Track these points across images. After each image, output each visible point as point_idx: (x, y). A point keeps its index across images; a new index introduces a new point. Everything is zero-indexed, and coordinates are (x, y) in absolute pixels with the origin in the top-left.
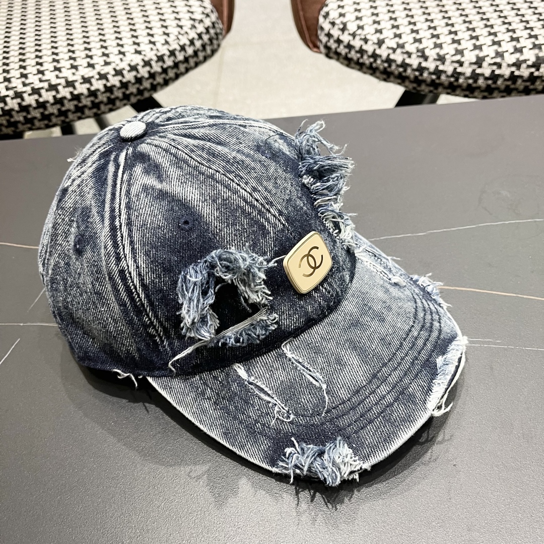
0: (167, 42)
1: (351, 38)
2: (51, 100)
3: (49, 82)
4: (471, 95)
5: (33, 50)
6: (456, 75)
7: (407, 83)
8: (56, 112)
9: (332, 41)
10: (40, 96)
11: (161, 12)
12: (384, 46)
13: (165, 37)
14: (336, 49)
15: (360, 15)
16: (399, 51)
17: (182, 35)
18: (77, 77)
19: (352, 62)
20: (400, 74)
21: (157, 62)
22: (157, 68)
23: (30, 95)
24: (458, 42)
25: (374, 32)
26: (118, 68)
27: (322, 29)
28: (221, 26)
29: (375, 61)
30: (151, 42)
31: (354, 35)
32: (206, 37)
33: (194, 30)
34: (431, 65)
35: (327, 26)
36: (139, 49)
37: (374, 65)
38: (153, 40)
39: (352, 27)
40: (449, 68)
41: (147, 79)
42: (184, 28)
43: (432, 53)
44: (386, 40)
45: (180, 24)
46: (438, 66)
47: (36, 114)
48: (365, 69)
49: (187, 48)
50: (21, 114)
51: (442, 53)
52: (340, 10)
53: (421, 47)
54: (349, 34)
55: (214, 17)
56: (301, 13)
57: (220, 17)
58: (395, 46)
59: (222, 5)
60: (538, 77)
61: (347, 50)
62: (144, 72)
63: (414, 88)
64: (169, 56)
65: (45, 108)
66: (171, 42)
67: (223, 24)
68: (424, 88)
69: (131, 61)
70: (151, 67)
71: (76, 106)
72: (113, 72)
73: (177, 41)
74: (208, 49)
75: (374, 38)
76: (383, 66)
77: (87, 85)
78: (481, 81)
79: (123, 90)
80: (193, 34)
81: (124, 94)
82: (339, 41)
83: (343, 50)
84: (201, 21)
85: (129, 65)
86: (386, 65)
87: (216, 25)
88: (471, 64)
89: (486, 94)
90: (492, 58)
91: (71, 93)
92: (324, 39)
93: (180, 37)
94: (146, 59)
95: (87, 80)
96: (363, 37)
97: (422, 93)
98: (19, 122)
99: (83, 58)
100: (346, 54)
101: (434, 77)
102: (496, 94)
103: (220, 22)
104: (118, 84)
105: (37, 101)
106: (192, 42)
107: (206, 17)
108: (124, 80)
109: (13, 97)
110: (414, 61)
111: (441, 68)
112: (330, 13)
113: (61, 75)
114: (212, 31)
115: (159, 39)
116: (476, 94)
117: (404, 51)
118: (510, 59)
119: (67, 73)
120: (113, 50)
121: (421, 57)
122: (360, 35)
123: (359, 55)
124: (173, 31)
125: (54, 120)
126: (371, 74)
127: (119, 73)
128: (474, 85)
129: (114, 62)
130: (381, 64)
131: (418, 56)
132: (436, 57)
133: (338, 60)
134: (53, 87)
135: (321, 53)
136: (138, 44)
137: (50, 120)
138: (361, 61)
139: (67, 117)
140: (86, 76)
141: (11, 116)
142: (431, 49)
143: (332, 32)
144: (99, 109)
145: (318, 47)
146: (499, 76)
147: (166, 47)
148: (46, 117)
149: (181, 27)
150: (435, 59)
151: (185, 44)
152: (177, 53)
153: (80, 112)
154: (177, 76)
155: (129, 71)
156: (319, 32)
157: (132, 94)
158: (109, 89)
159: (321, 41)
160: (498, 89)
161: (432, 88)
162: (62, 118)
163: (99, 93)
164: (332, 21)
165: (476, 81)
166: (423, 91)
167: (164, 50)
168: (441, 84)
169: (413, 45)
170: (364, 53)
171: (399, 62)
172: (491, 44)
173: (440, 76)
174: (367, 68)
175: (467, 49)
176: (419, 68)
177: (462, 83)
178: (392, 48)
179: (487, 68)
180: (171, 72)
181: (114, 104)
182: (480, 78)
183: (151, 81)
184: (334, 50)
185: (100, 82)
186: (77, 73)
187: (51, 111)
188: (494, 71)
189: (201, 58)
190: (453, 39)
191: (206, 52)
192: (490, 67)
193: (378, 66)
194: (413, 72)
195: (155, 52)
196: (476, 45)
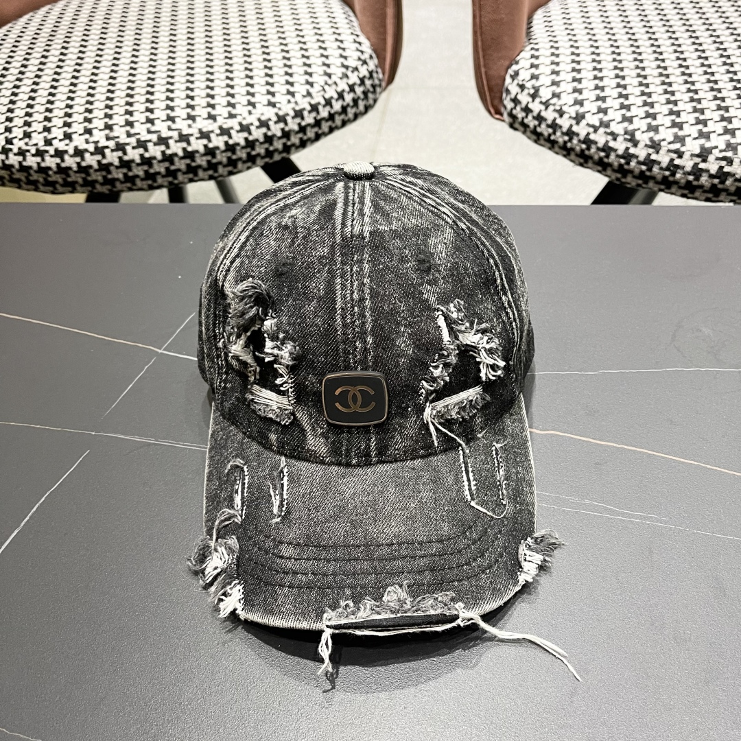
0: (309, 94)
1: (543, 107)
2: (159, 157)
3: (159, 133)
4: (689, 195)
5: (144, 91)
6: (673, 168)
7: (609, 172)
8: (163, 170)
9: (518, 108)
10: (146, 150)
11: (306, 54)
12: (583, 123)
13: (308, 87)
14: (523, 118)
15: (557, 79)
16: (602, 130)
17: (329, 85)
18: (194, 131)
19: (541, 138)
20: (601, 159)
21: (293, 118)
22: (293, 125)
23: (134, 148)
24: (680, 126)
25: (572, 103)
26: (244, 123)
27: (508, 91)
28: (381, 76)
29: (570, 140)
30: (289, 92)
31: (546, 104)
32: (359, 90)
33: (345, 80)
34: (641, 152)
35: (514, 89)
36: (273, 100)
37: (569, 145)
38: (292, 89)
39: (545, 94)
40: (664, 158)
41: (280, 138)
42: (333, 76)
43: (643, 138)
44: (587, 115)
45: (329, 71)
46: (650, 154)
47: (140, 171)
48: (557, 149)
49: (334, 102)
50: (120, 170)
51: (657, 138)
52: (533, 70)
53: (631, 128)
54: (541, 102)
55: (372, 65)
56: (483, 70)
57: (381, 64)
58: (597, 124)
59: (384, 50)
61: (536, 123)
62: (276, 129)
63: (618, 179)
64: (310, 112)
65: (151, 165)
66: (314, 94)
67: (384, 74)
68: (631, 181)
69: (262, 114)
70: (286, 124)
71: (188, 166)
72: (238, 128)
73: (322, 93)
74: (361, 104)
75: (572, 111)
76: (581, 147)
77: (205, 141)
78: (704, 179)
79: (248, 150)
80: (343, 86)
81: (249, 154)
82: (527, 110)
83: (531, 121)
84: (356, 69)
85: (259, 120)
86: (584, 146)
87: (375, 75)
88: (692, 155)
89: (710, 195)
90: (721, 151)
91: (184, 149)
92: (510, 105)
93: (326, 87)
94: (281, 113)
95: (204, 135)
96: (558, 108)
97: (629, 186)
98: (118, 179)
99: (203, 107)
100: (535, 127)
101: (644, 168)
102: (722, 197)
103: (379, 70)
104: (243, 143)
105: (142, 156)
106: (341, 96)
107: (362, 65)
108: (251, 138)
109: (113, 148)
110: (620, 146)
111: (654, 157)
112: (520, 72)
113: (174, 126)
114: (368, 83)
115: (300, 89)
116: (697, 194)
117: (609, 131)
119: (182, 125)
120: (241, 99)
121: (630, 140)
122: (554, 105)
123: (550, 130)
124: (319, 79)
125: (160, 180)
126: (565, 156)
127: (245, 128)
128: (695, 183)
129: (241, 115)
130: (577, 145)
131: (625, 139)
132: (649, 143)
133: (524, 133)
134: (163, 141)
135: (503, 121)
136: (273, 94)
137: (155, 181)
138: (553, 137)
139: (175, 178)
140: (204, 130)
141: (109, 172)
142: (643, 132)
143: (519, 97)
144: (216, 171)
145: (501, 114)
146: (728, 174)
147: (308, 99)
148: (150, 176)
149: (329, 76)
150: (646, 145)
151: (332, 98)
152: (320, 108)
153: (193, 172)
154: (318, 137)
155: (257, 127)
156: (504, 95)
157: (258, 155)
158: (231, 148)
159: (505, 107)
160: (726, 190)
161: (640, 182)
162: (170, 179)
163: (218, 152)
164: (521, 83)
165: (697, 179)
166: (629, 184)
167: (304, 104)
168: (653, 178)
169: (620, 124)
170: (558, 128)
171: (601, 145)
172: (722, 132)
173: (652, 167)
174: (560, 148)
175: (690, 135)
176: (626, 155)
177: (680, 179)
178: (593, 126)
179: (713, 163)
180: (310, 132)
181: (235, 167)
182: (704, 174)
183: (284, 140)
184: (520, 120)
185: (220, 138)
186: (194, 125)
187: (158, 170)
188: (723, 167)
189: (351, 115)
190: (673, 121)
191: (358, 108)
192: (718, 162)
193: (574, 146)
194: (617, 159)
195: (292, 105)
196: (702, 132)
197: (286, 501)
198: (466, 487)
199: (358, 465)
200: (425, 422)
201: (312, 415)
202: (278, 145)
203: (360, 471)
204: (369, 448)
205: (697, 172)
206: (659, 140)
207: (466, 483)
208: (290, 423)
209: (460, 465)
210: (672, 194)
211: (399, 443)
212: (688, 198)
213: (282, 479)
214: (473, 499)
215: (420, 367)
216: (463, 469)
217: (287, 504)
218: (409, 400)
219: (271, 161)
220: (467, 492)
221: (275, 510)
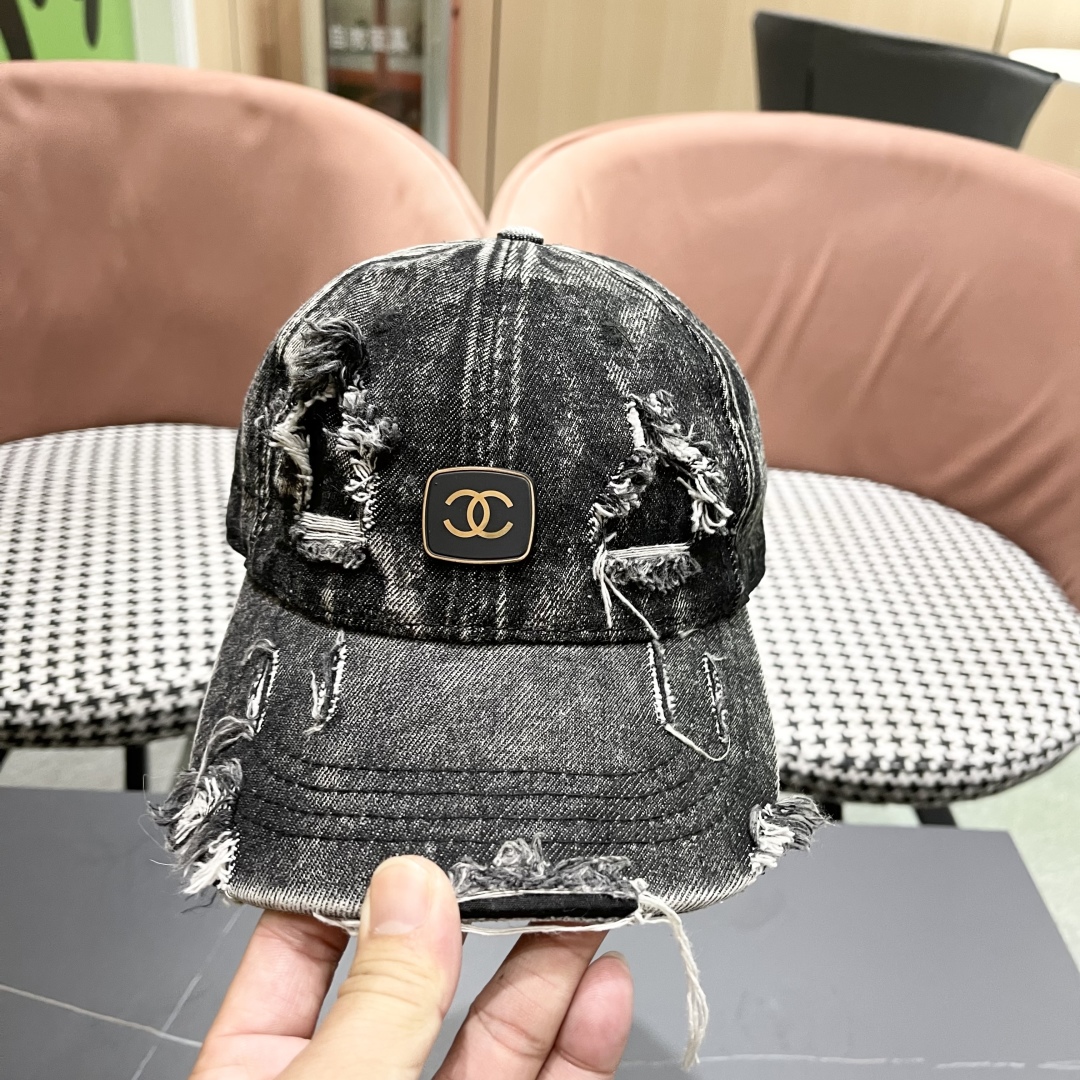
197: (337, 699)
198: (659, 703)
199: (472, 643)
200: (595, 578)
201: (400, 547)
203: (474, 653)
204: (495, 611)
207: (658, 696)
208: (361, 566)
209: (648, 668)
211: (547, 609)
213: (335, 665)
214: (669, 721)
215: (593, 479)
216: (654, 674)
217: (337, 703)
218: (570, 534)
220: (659, 709)
221: (315, 712)
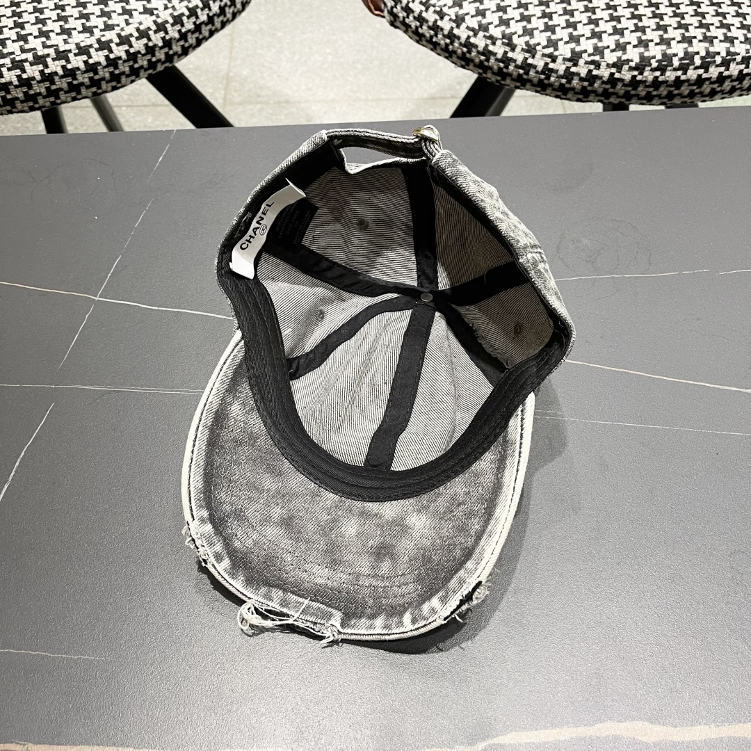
1: (423, 8)
2: (38, 77)
3: (34, 52)
4: (562, 97)
6: (547, 71)
8: (43, 91)
9: (399, 7)
10: (24, 71)
12: (464, 26)
14: (404, 18)
16: (481, 34)
18: (72, 47)
19: (423, 38)
20: (481, 62)
21: (173, 25)
22: (173, 33)
24: (552, 29)
25: (452, 4)
26: (123, 34)
29: (452, 43)
31: (426, 5)
34: (518, 56)
36: (149, 6)
37: (451, 47)
40: (539, 62)
41: (161, 48)
43: (520, 42)
44: (466, 17)
47: (19, 93)
48: (439, 51)
51: (532, 42)
53: (508, 31)
60: (641, 82)
61: (418, 24)
62: (157, 39)
63: (497, 81)
65: (30, 87)
68: (509, 83)
69: (141, 23)
70: (167, 33)
71: (70, 84)
72: (117, 40)
75: (452, 13)
76: (462, 50)
77: (85, 58)
78: (575, 82)
79: (131, 63)
81: (131, 67)
82: (408, 10)
83: (412, 21)
85: (138, 30)
86: (465, 50)
88: (565, 59)
89: (581, 97)
90: (589, 55)
91: (64, 67)
92: (390, 3)
94: (159, 21)
95: (83, 50)
96: (438, 9)
99: (76, 19)
100: (417, 28)
101: (521, 71)
102: (591, 98)
104: (124, 56)
105: (19, 77)
108: (132, 51)
111: (530, 61)
113: (49, 43)
116: (569, 95)
117: (488, 35)
118: (611, 57)
119: (56, 40)
120: (115, 7)
121: (508, 45)
122: (434, 6)
123: (432, 32)
125: (41, 101)
126: (446, 58)
127: (124, 40)
128: (568, 86)
129: (118, 25)
130: (458, 48)
131: (503, 43)
132: (525, 47)
133: (406, 32)
134: (40, 60)
137: (36, 102)
138: (434, 39)
139: (57, 97)
140: (82, 44)
142: (519, 36)
144: (99, 87)
146: (596, 77)
147: (185, 3)
148: (31, 98)
150: (523, 50)
152: (199, 11)
153: (75, 91)
154: (199, 42)
155: (138, 38)
157: (142, 67)
158: (112, 63)
159: (385, 4)
160: (595, 92)
162: (52, 99)
163: (99, 67)
165: (569, 82)
166: (508, 86)
167: (182, 9)
168: (530, 81)
169: (498, 28)
170: (439, 30)
171: (481, 48)
172: (589, 35)
173: (529, 71)
174: (442, 49)
175: (562, 39)
176: (504, 59)
177: (554, 82)
178: (473, 30)
179: (583, 67)
180: (192, 38)
181: (119, 82)
182: (575, 78)
183: (166, 50)
184: (401, 19)
185: (100, 53)
186: (70, 40)
187: (38, 91)
188: (592, 71)
189: (229, 16)
190: (546, 23)
191: (235, 7)
192: (587, 66)
193: (456, 49)
194: (497, 63)
195: (170, 11)
196: (573, 36)
202: (161, 55)
205: (569, 75)
206: (534, 44)
210: (547, 95)
212: (561, 99)
219: (154, 72)
